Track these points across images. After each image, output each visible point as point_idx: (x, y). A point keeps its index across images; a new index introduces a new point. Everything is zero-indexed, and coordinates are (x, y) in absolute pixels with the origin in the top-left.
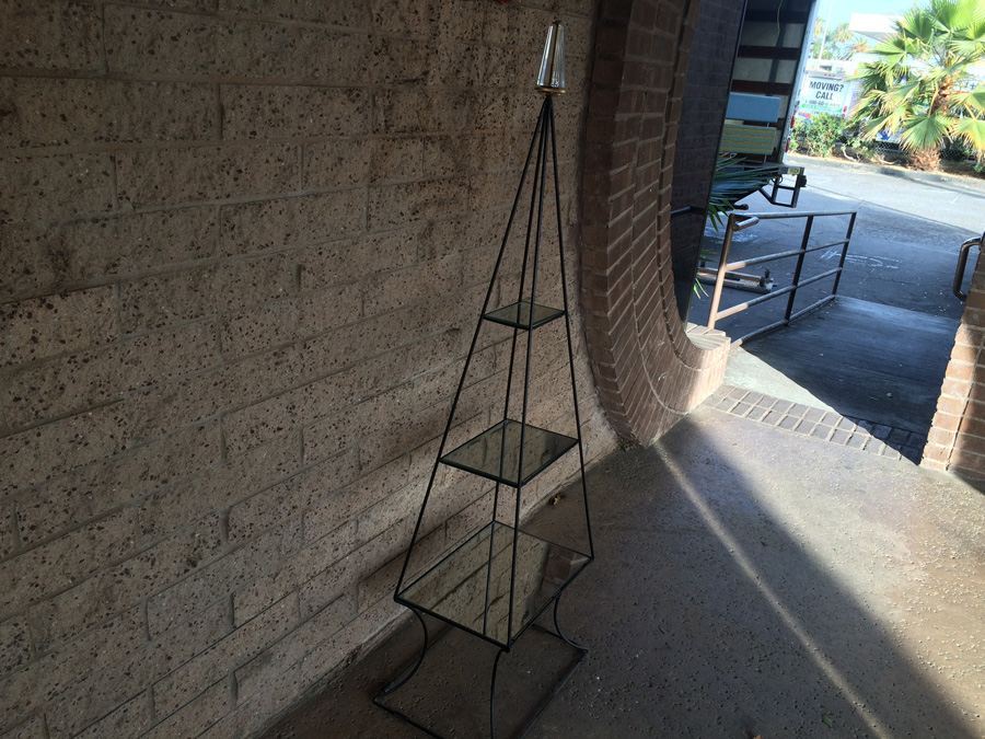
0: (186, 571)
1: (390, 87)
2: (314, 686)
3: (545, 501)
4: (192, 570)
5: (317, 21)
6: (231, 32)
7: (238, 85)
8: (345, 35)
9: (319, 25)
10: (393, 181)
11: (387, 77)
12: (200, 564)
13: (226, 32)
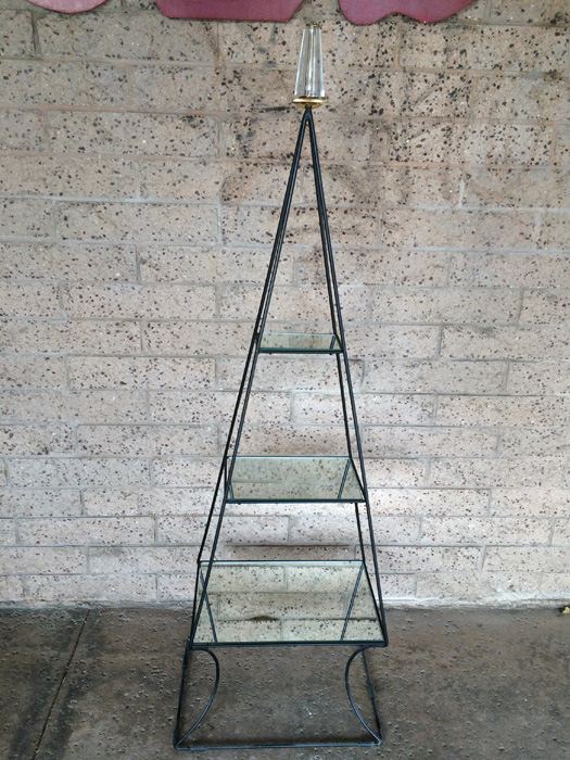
0: (39, 454)
1: (247, 115)
2: (174, 602)
3: (553, 604)
4: (44, 455)
5: (149, 58)
6: (54, 71)
7: (64, 112)
8: (186, 69)
9: (153, 62)
10: (258, 203)
11: (242, 106)
12: (51, 454)
13: (50, 71)
